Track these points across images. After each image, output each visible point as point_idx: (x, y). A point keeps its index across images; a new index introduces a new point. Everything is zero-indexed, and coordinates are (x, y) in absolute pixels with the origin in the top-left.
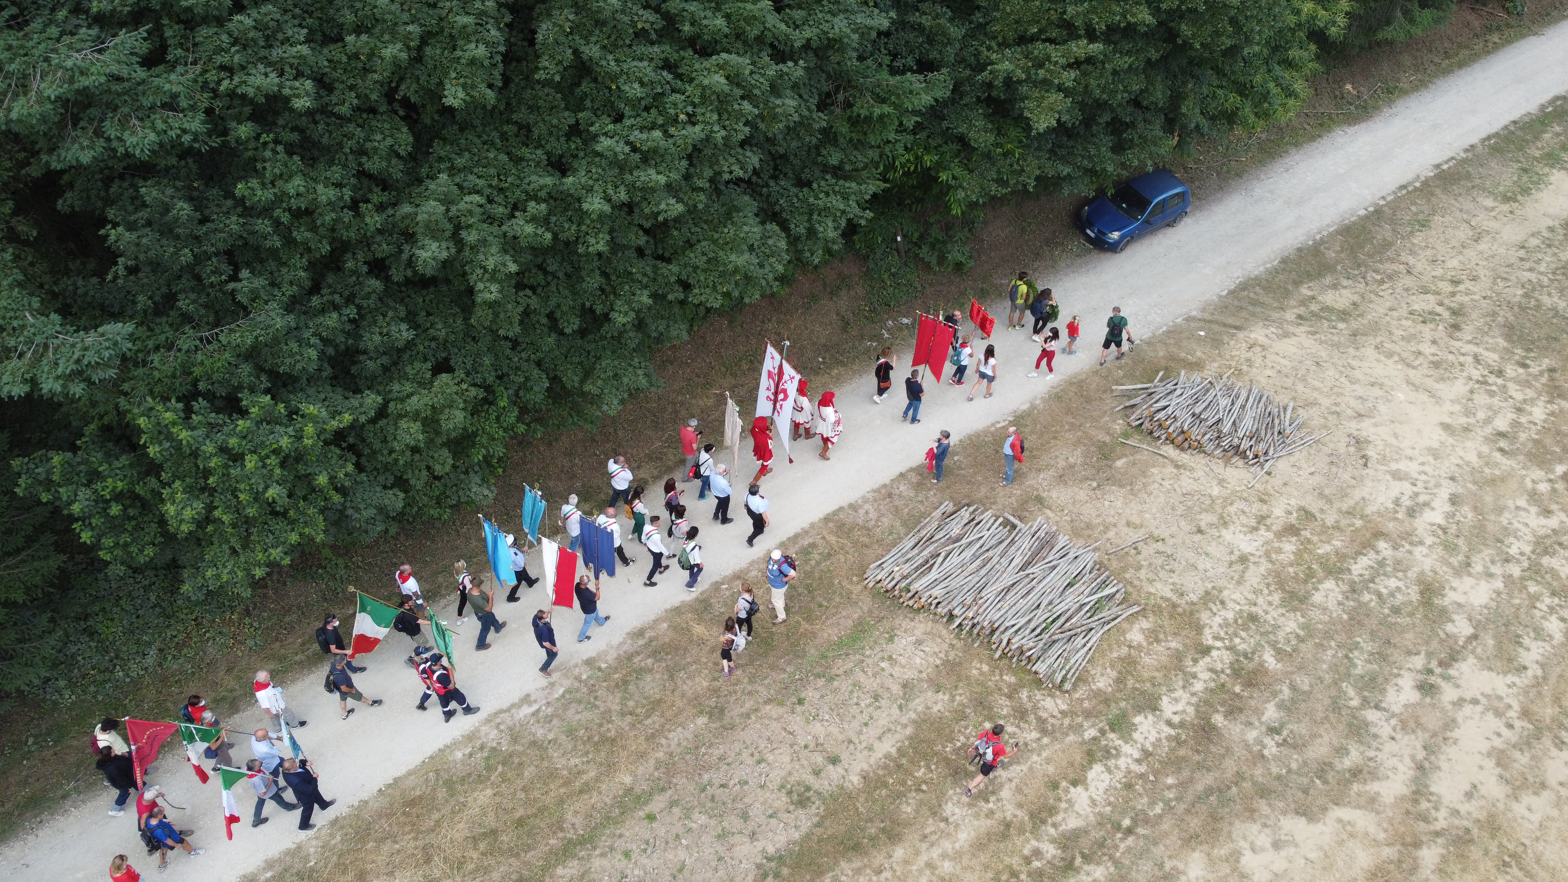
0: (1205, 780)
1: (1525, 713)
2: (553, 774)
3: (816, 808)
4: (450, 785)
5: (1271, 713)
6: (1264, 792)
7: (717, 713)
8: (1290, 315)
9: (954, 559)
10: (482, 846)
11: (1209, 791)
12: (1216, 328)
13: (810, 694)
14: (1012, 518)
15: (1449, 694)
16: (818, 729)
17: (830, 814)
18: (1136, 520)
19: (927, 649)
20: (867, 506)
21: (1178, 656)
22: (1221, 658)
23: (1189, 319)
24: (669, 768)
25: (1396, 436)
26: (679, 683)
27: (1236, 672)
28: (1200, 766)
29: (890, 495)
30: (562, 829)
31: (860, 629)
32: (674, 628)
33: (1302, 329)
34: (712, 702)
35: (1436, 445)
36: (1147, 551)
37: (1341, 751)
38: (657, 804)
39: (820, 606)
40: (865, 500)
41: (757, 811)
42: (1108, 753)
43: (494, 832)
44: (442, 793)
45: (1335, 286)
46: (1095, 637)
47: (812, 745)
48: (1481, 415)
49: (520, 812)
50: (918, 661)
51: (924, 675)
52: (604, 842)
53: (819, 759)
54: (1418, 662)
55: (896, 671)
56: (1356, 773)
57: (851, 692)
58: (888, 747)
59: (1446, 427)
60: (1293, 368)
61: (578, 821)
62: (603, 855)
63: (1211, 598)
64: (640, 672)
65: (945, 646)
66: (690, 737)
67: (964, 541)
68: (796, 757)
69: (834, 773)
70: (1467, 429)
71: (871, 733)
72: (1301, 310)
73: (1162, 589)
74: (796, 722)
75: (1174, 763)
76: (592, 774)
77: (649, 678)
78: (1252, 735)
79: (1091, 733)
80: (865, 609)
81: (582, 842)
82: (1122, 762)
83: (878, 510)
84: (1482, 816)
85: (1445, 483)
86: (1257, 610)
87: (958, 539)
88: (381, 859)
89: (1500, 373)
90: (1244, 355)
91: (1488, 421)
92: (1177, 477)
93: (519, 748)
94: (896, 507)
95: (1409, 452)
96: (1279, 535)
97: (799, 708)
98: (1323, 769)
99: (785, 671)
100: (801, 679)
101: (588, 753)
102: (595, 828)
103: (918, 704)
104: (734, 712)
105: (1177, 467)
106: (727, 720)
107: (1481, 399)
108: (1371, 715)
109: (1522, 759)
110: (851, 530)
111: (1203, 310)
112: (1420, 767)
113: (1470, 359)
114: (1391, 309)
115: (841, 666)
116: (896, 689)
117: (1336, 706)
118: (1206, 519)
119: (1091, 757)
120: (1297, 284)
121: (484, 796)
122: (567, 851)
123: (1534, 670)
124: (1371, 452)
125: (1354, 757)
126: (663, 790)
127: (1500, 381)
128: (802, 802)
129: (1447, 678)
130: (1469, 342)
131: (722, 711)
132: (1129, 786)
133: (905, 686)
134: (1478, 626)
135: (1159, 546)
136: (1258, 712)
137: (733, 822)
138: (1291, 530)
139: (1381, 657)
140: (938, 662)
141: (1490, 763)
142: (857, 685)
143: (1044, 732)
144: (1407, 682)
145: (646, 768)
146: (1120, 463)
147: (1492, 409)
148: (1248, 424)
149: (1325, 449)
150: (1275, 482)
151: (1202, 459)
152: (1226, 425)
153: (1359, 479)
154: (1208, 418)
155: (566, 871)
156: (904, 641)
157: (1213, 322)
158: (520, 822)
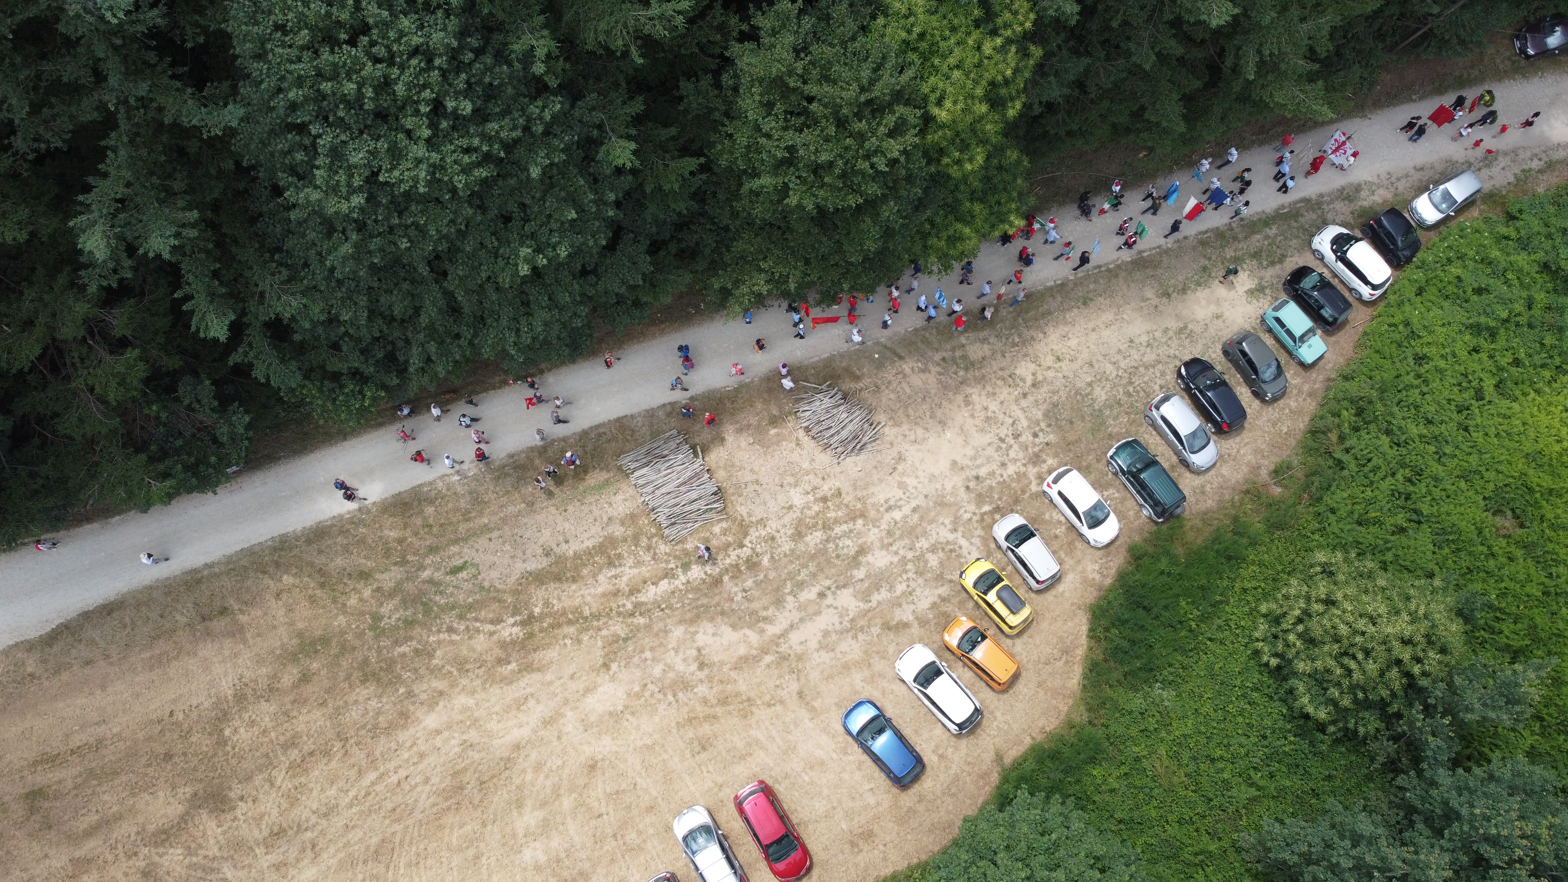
0: (705, 601)
1: (852, 620)
2: (458, 509)
3: (552, 559)
4: (419, 501)
5: (749, 583)
6: (723, 613)
7: (531, 504)
8: (937, 357)
11: (702, 605)
12: (888, 354)
13: (570, 508)
14: (699, 450)
15: (829, 600)
16: (567, 525)
17: (557, 563)
18: (756, 469)
19: (627, 504)
20: (639, 418)
21: (728, 545)
22: (746, 552)
23: (878, 344)
24: (504, 520)
25: (922, 460)
26: (520, 485)
27: (748, 560)
28: (706, 595)
29: (653, 415)
30: (456, 533)
31: (607, 483)
32: (528, 457)
33: (938, 369)
34: (530, 499)
35: (937, 473)
36: (751, 488)
37: (765, 608)
38: (494, 535)
39: (594, 467)
40: (640, 415)
41: (529, 552)
42: (674, 576)
43: (431, 526)
44: (415, 503)
45: (984, 341)
46: (697, 525)
47: (561, 532)
48: (979, 462)
49: (443, 521)
50: (621, 508)
51: (620, 516)
52: (471, 543)
53: (561, 539)
54: (828, 583)
55: (610, 510)
56: (765, 619)
57: (587, 513)
58: (589, 544)
59: (954, 463)
60: (909, 397)
61: (463, 531)
62: (468, 547)
63: (762, 522)
64: (507, 475)
65: (635, 506)
66: (517, 511)
67: (668, 457)
68: (552, 535)
69: (564, 547)
70: (962, 468)
71: (587, 535)
72: (947, 355)
73: (743, 510)
74: (559, 520)
75: (697, 590)
76: (474, 514)
77: (509, 479)
78: (735, 589)
79: (672, 566)
80: (612, 475)
81: (463, 539)
82: (677, 582)
83: (643, 422)
84: (799, 651)
85: (921, 497)
86: (777, 535)
87: (665, 456)
89: (1016, 436)
90: (890, 377)
91: (978, 467)
92: (793, 450)
93: (449, 493)
94: (652, 423)
95: (920, 473)
96: (816, 500)
97: (564, 513)
98: (753, 613)
99: (566, 494)
100: (571, 500)
101: (474, 504)
102: (469, 536)
103: (610, 529)
104: (537, 506)
105: (798, 444)
106: (533, 508)
107: (990, 451)
108: (790, 598)
109: (834, 637)
110: (625, 429)
111: (890, 339)
112: (792, 626)
113: (1011, 421)
114: (1002, 369)
115: (590, 499)
116: (605, 519)
117: (777, 590)
118: (790, 479)
119: (666, 576)
122: (456, 542)
123: (874, 604)
124: (900, 468)
125: (770, 613)
126: (498, 529)
127: (1012, 442)
128: (547, 555)
129: (834, 593)
130: (1022, 409)
131: (533, 504)
132: (673, 593)
133: (609, 518)
134: (868, 576)
135: (757, 487)
136: (744, 581)
137: (519, 554)
138: (824, 499)
139: (814, 575)
140: (628, 512)
141: (820, 634)
142: (591, 511)
143: (654, 559)
144: (815, 590)
145: (495, 518)
146: (773, 432)
147: (989, 460)
148: (844, 434)
149: (879, 457)
150: (838, 469)
151: (813, 444)
152: (832, 431)
153: (881, 481)
154: (825, 425)
155: (454, 549)
156: (620, 497)
157: (890, 349)
158: (441, 525)
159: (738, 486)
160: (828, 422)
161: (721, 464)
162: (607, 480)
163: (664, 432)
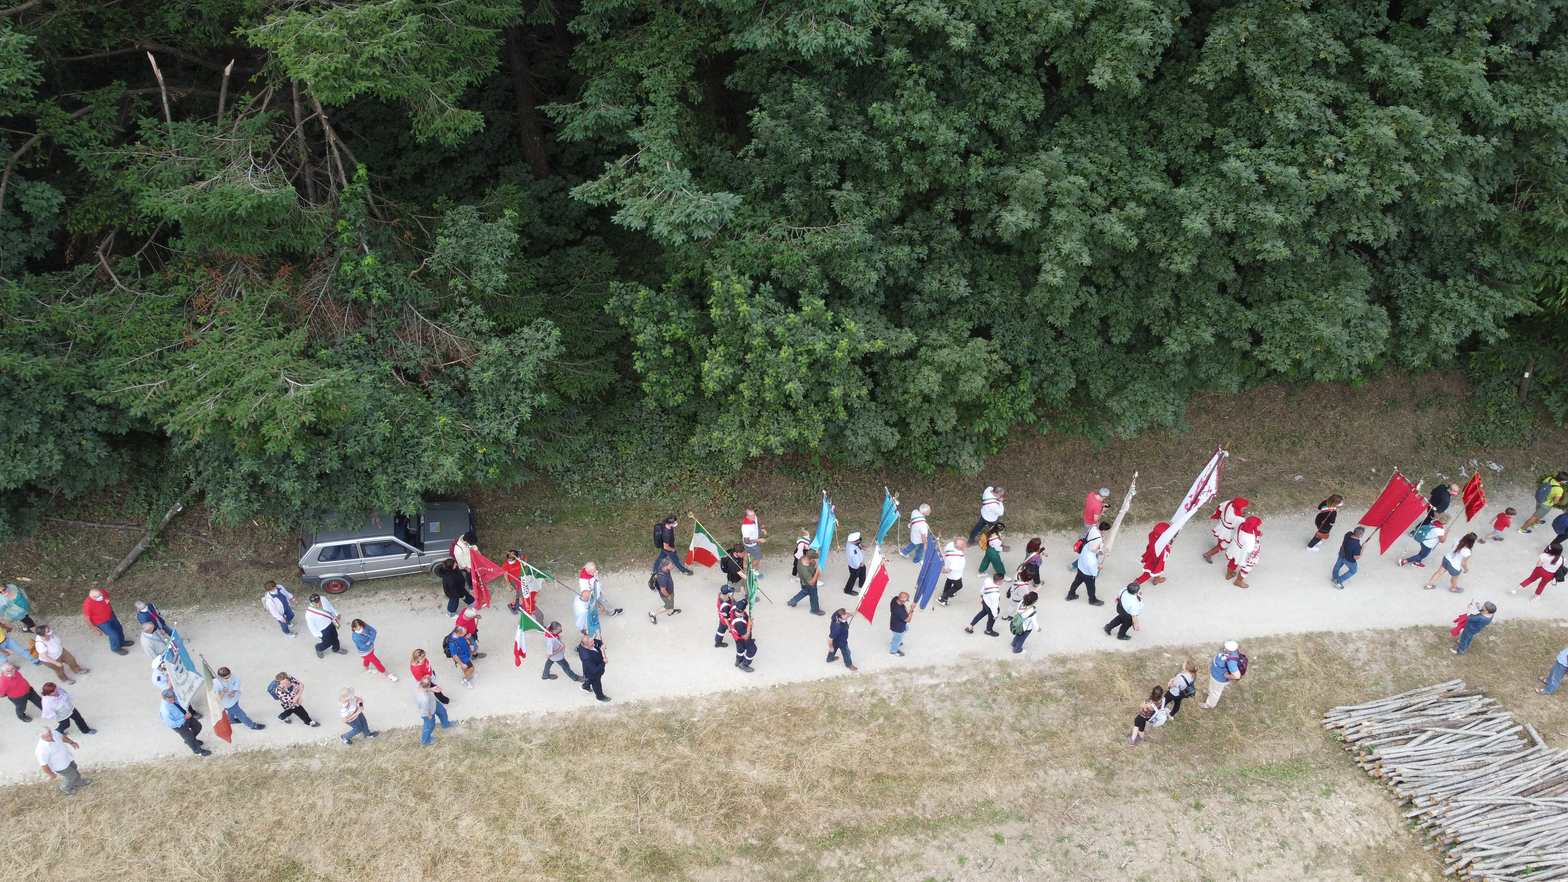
2: (925, 750)
4: (833, 712)
7: (1107, 774)
9: (1441, 745)
10: (838, 781)
13: (1211, 804)
14: (1534, 733)
16: (1205, 843)
19: (1365, 824)
20: (1360, 644)
24: (1037, 801)
26: (1081, 726)
29: (1393, 644)
30: (912, 805)
31: (1299, 765)
32: (1099, 671)
34: (1106, 761)
38: (1010, 829)
39: (1262, 721)
40: (1361, 637)
43: (852, 774)
44: (823, 716)
47: (1191, 856)
49: (882, 769)
50: (1349, 830)
51: (1349, 849)
52: (946, 837)
55: (1319, 829)
57: (1258, 825)
61: (931, 805)
62: (939, 848)
64: (1048, 697)
65: (1388, 832)
66: (1070, 783)
67: (1462, 731)
68: (1168, 859)
74: (1185, 825)
76: (961, 769)
77: (1053, 707)
80: (1311, 748)
81: (926, 825)
83: (1372, 653)
87: (1455, 726)
88: (751, 746)
93: (905, 710)
94: (1395, 660)
97: (1193, 812)
99: (1194, 767)
100: (1209, 785)
101: (965, 747)
102: (943, 820)
104: (1123, 782)
106: (1113, 785)
110: (1331, 660)
115: (1257, 792)
116: (1310, 847)
121: (856, 737)
122: (909, 826)
126: (1021, 819)
131: (1112, 774)
133: (1322, 848)
140: (1372, 843)
142: (1268, 821)
145: (1014, 790)
155: (900, 844)
156: (1341, 803)
158: (878, 778)
162: (1301, 759)
163: (1427, 681)
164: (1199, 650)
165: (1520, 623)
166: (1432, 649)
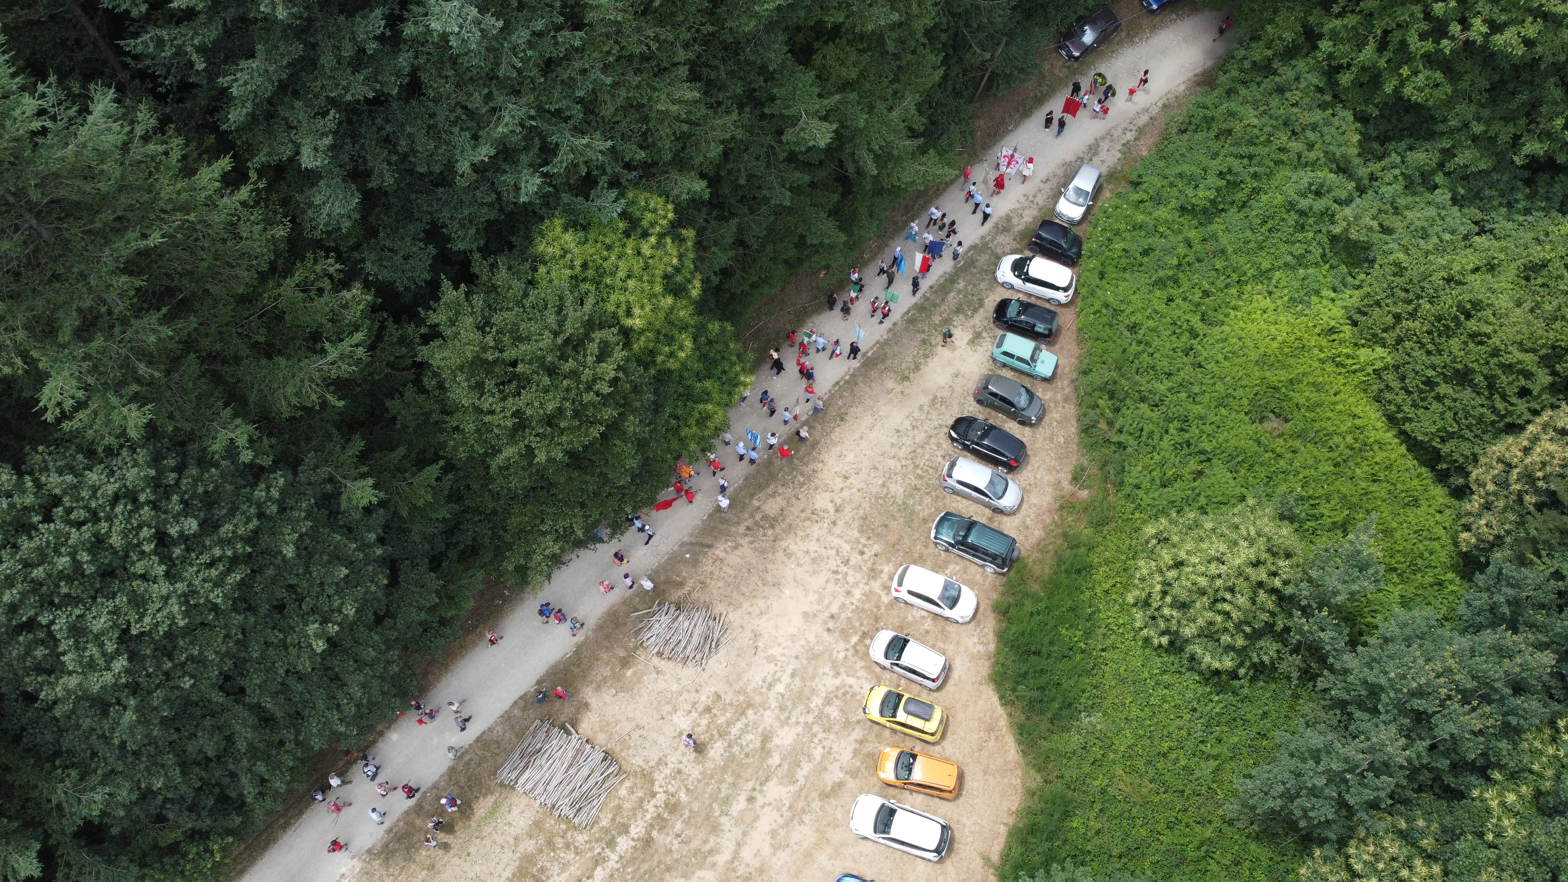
0: (646, 866)
1: (791, 807)
5: (679, 826)
6: (668, 869)
8: (741, 529)
11: (645, 872)
12: (697, 549)
13: (472, 849)
14: (569, 727)
15: (760, 800)
16: (477, 868)
18: (631, 715)
19: (526, 816)
20: (497, 728)
21: (641, 800)
22: (661, 798)
23: (683, 544)
25: (776, 627)
26: (412, 854)
27: (667, 805)
28: (644, 860)
29: (509, 718)
31: (496, 805)
32: (407, 823)
33: (748, 539)
35: (795, 631)
36: (635, 736)
37: (706, 842)
39: (476, 797)
40: (498, 723)
42: (604, 860)
45: (774, 494)
46: (602, 798)
48: (826, 602)
50: (522, 823)
51: (524, 831)
54: (750, 785)
55: (512, 830)
56: (711, 852)
57: (491, 846)
58: (507, 874)
59: (805, 614)
60: (736, 577)
63: (662, 762)
64: (393, 851)
65: (534, 813)
67: (543, 749)
70: (815, 615)
71: (501, 867)
72: (749, 523)
73: (638, 761)
74: (466, 867)
75: (634, 859)
77: (397, 854)
78: (669, 839)
79: (598, 850)
80: (497, 795)
82: (610, 864)
83: (503, 729)
84: (757, 865)
85: (793, 660)
86: (681, 766)
87: (540, 750)
89: (846, 562)
90: (710, 569)
91: (828, 606)
92: (656, 680)
94: (513, 725)
95: (780, 640)
96: (701, 714)
97: (468, 858)
98: (697, 851)
99: (462, 837)
100: (469, 841)
103: (521, 849)
104: (439, 865)
105: (658, 672)
106: (436, 870)
107: (831, 587)
108: (723, 819)
109: (782, 833)
110: (489, 744)
111: (691, 535)
112: (738, 845)
113: (834, 551)
114: (803, 511)
115: (487, 830)
116: (511, 841)
117: (708, 817)
118: (667, 708)
119: (597, 863)
120: (752, 496)
123: (802, 781)
124: (760, 644)
125: (712, 843)
127: (845, 569)
129: (761, 792)
130: (839, 536)
131: (433, 867)
132: (612, 876)
133: (515, 838)
134: (783, 758)
135: (641, 732)
136: (673, 827)
138: (708, 710)
139: (734, 785)
140: (531, 823)
141: (768, 838)
142: (494, 842)
143: (577, 853)
144: (743, 798)
146: (629, 673)
147: (833, 595)
148: (695, 640)
149: (737, 645)
150: (706, 675)
151: (671, 664)
152: (683, 644)
153: (749, 665)
154: (674, 641)
156: (515, 812)
157: (696, 544)
159: (622, 741)
160: (675, 637)
161: (597, 728)
162: (496, 803)
163: (527, 728)
164: (438, 782)
165: (552, 668)
166: (524, 709)
